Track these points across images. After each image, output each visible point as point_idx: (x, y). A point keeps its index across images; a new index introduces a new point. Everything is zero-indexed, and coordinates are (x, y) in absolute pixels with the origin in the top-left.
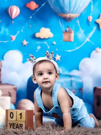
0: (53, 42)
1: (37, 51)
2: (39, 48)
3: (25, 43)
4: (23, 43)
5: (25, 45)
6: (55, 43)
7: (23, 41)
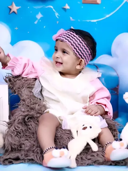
0: (65, 5)
1: (36, 23)
2: (39, 16)
3: (15, 8)
4: (10, 9)
5: (14, 12)
6: (67, 7)
7: (12, 4)
